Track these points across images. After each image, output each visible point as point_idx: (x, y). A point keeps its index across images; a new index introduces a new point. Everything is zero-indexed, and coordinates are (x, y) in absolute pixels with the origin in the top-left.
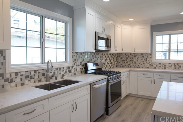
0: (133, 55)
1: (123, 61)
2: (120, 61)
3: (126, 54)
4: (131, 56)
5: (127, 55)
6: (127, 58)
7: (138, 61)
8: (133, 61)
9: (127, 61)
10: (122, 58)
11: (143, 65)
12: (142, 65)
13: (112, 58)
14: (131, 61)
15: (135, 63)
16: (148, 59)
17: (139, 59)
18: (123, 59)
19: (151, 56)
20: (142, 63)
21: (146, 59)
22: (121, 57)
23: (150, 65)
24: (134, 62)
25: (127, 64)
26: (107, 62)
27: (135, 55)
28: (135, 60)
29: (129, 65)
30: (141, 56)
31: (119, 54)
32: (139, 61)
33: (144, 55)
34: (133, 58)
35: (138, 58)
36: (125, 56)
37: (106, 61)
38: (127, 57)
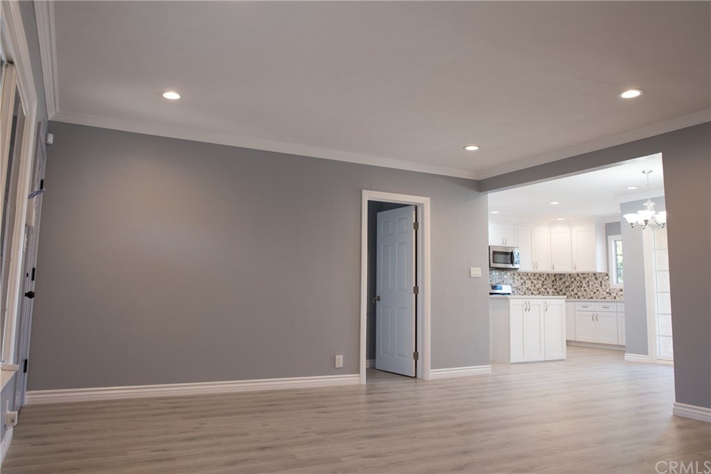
0: (581, 276)
1: (567, 287)
2: (562, 287)
3: (570, 275)
4: (578, 278)
5: (572, 276)
6: (572, 282)
7: (588, 286)
8: (581, 287)
9: (573, 287)
10: (565, 283)
11: (597, 293)
12: (595, 293)
13: (540, 282)
14: (578, 287)
15: (585, 290)
16: (603, 283)
17: (591, 283)
18: (567, 284)
19: (607, 277)
20: (595, 291)
21: (601, 282)
22: (564, 280)
23: (607, 293)
24: (583, 289)
25: (573, 293)
26: (527, 286)
27: (584, 276)
28: (584, 285)
29: (576, 294)
30: (594, 277)
31: (560, 275)
32: (590, 286)
33: (598, 276)
34: (581, 282)
35: (588, 282)
36: (569, 278)
37: (522, 285)
38: (573, 280)
